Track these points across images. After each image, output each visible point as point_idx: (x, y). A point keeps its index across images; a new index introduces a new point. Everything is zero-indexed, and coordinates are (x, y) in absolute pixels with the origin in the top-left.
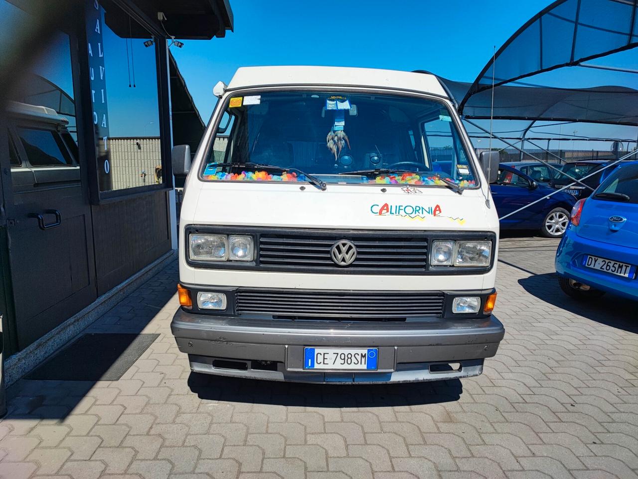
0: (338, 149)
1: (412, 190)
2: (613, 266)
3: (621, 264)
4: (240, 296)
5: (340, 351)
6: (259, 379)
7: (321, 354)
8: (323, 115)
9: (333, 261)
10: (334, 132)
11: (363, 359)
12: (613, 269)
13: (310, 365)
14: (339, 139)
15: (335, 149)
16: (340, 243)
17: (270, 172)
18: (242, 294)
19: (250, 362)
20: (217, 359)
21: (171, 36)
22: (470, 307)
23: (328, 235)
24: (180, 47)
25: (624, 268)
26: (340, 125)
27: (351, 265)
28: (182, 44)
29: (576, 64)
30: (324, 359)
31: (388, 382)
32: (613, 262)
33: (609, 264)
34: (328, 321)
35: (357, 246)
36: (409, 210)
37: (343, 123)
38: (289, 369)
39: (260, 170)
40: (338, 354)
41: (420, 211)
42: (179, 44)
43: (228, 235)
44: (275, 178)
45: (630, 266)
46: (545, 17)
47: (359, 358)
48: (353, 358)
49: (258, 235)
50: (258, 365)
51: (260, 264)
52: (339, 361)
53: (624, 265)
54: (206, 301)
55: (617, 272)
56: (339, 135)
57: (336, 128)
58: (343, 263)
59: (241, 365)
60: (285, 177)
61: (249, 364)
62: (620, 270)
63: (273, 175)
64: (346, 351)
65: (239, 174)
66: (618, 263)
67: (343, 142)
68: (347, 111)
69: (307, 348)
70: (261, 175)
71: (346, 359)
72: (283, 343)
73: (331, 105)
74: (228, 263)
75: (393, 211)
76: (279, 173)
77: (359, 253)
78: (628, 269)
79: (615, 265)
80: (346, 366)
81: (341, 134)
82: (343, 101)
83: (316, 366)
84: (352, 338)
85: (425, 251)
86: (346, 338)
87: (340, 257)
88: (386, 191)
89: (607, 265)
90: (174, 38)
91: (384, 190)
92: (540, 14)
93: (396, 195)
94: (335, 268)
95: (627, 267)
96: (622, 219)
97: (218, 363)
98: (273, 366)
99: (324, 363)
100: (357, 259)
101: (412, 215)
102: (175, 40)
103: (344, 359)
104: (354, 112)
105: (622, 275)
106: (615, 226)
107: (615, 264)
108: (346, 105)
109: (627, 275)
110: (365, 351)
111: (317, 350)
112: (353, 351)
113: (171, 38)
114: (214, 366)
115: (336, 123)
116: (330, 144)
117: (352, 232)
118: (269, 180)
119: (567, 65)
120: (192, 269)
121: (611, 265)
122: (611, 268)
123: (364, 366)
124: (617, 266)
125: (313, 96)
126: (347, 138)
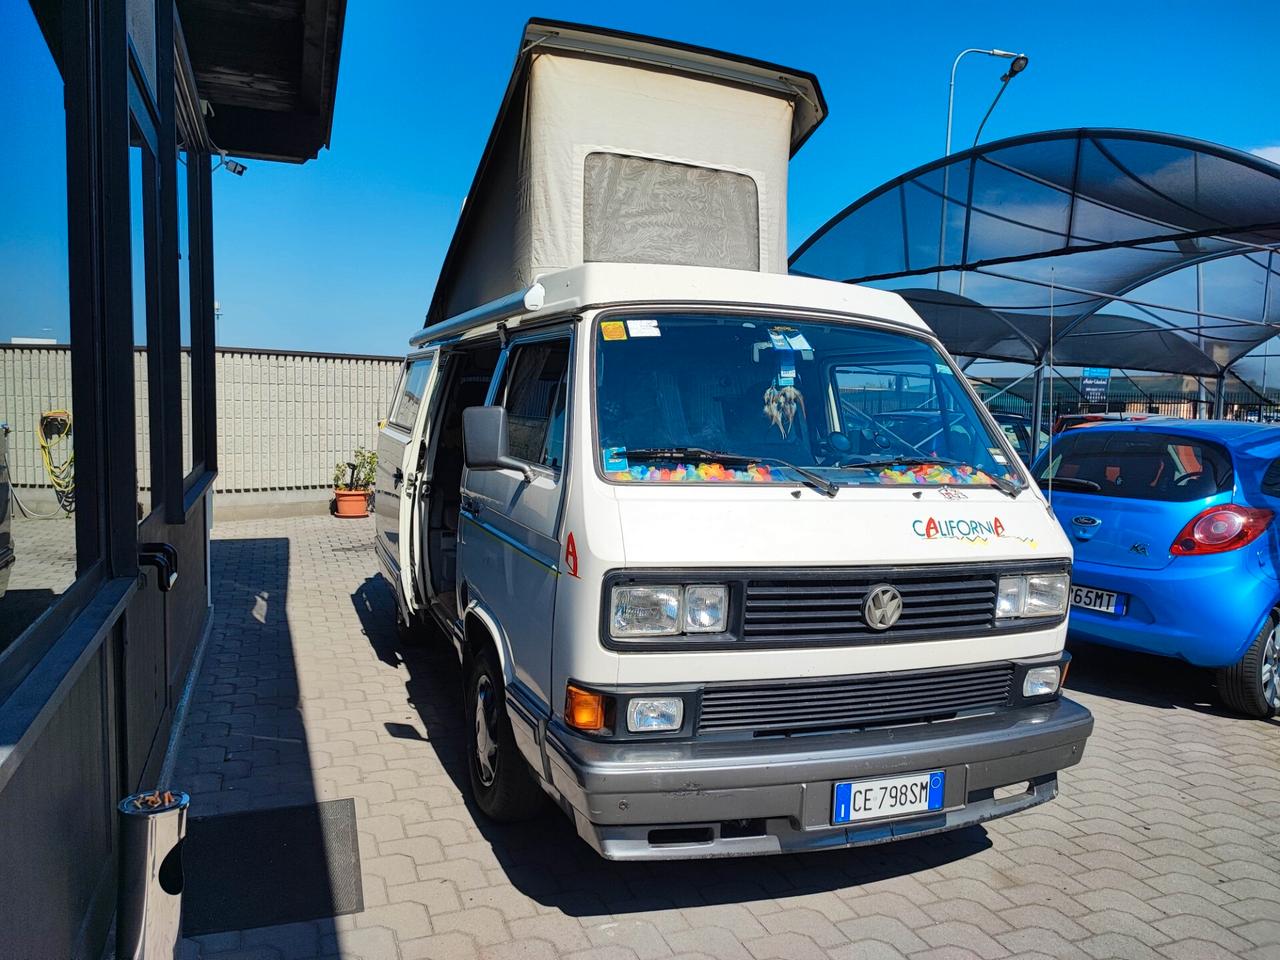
0: (785, 419)
1: (953, 493)
2: (1087, 596)
3: (1100, 592)
4: (706, 700)
5: (889, 783)
6: (736, 855)
7: (861, 792)
8: (756, 358)
10: (779, 388)
11: (924, 793)
12: (1088, 601)
13: (843, 815)
14: (788, 401)
15: (778, 416)
16: (878, 589)
17: (727, 464)
18: (712, 696)
19: (719, 825)
20: (657, 828)
21: (220, 151)
22: (1047, 684)
23: (853, 578)
24: (240, 173)
25: (1106, 598)
26: (788, 375)
27: (893, 628)
28: (244, 168)
29: (972, 268)
30: (866, 800)
31: (943, 829)
32: (1085, 590)
33: (1079, 593)
35: (903, 594)
36: (964, 528)
37: (792, 374)
38: (809, 829)
39: (709, 461)
40: (886, 788)
41: (978, 529)
42: (239, 169)
43: (684, 585)
44: (739, 475)
45: (1115, 595)
46: (908, 185)
47: (917, 790)
48: (909, 793)
49: (745, 582)
50: (732, 829)
51: (742, 633)
52: (889, 801)
53: (1105, 593)
54: (642, 717)
55: (1095, 606)
56: (788, 394)
57: (782, 382)
58: (881, 626)
59: (701, 834)
60: (753, 473)
61: (717, 828)
62: (1098, 602)
63: (736, 470)
64: (899, 782)
65: (673, 468)
66: (1095, 591)
67: (794, 406)
68: (798, 353)
69: (837, 787)
70: (715, 470)
71: (898, 796)
72: (799, 780)
73: (778, 341)
74: (685, 639)
75: (945, 531)
76: (740, 465)
77: (905, 605)
78: (1113, 600)
79: (1089, 595)
80: (899, 810)
81: (792, 392)
82: (792, 335)
83: (854, 816)
84: (909, 758)
85: (992, 595)
86: (899, 759)
87: (878, 613)
88: (922, 496)
89: (1076, 595)
90: (227, 155)
91: (917, 495)
92: (901, 180)
93: (934, 503)
94: (870, 635)
95: (1110, 596)
96: (1094, 522)
97: (657, 837)
98: (755, 827)
99: (865, 809)
100: (902, 617)
101: (971, 536)
102: (227, 159)
103: (896, 797)
104: (808, 356)
105: (1104, 609)
106: (1085, 532)
107: (1088, 592)
108: (800, 343)
109: (1111, 610)
110: (925, 778)
111: (856, 787)
112: (908, 780)
113: (219, 154)
114: (650, 842)
115: (783, 374)
116: (772, 409)
117: (896, 569)
118: (732, 479)
119: (956, 268)
120: (614, 655)
121: (1083, 594)
122: (1084, 599)
123: (923, 806)
124: (1093, 596)
125: (745, 325)
126: (801, 399)
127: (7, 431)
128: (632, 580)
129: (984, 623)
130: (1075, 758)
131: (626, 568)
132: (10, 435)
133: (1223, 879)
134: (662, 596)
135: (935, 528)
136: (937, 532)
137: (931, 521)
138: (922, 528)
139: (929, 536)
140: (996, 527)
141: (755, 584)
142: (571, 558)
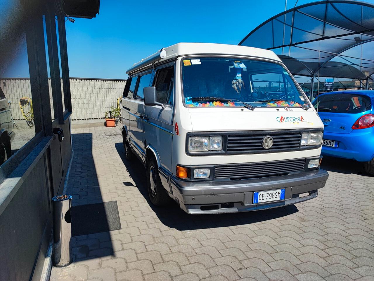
0: (238, 89)
1: (288, 109)
2: (326, 142)
3: (330, 141)
4: (216, 169)
5: (269, 192)
6: (225, 213)
7: (261, 195)
8: (230, 71)
9: (263, 147)
10: (236, 80)
11: (279, 195)
12: (327, 144)
13: (256, 201)
14: (239, 83)
15: (236, 88)
16: (266, 137)
17: (222, 102)
18: (218, 168)
19: (220, 204)
20: (203, 205)
21: (67, 15)
22: (315, 165)
23: (259, 134)
24: (73, 22)
25: (332, 143)
26: (239, 76)
27: (271, 148)
28: (74, 20)
29: (293, 45)
30: (262, 197)
31: (285, 206)
32: (326, 141)
33: (324, 141)
34: (258, 178)
35: (274, 139)
36: (292, 119)
37: (240, 75)
38: (246, 205)
39: (216, 101)
40: (268, 194)
41: (296, 119)
42: (73, 21)
43: (209, 137)
44: (225, 105)
45: (335, 142)
46: (274, 20)
47: (277, 194)
48: (275, 195)
49: (227, 135)
50: (224, 205)
51: (227, 150)
52: (269, 197)
53: (332, 141)
54: (198, 174)
55: (329, 145)
56: (239, 81)
57: (237, 78)
58: (267, 148)
59: (216, 207)
60: (230, 104)
61: (220, 205)
62: (330, 144)
63: (224, 103)
64: (272, 192)
65: (206, 103)
66: (329, 141)
67: (241, 85)
68: (242, 69)
69: (254, 193)
70: (218, 103)
71: (272, 196)
72: (243, 191)
73: (236, 65)
74: (210, 152)
75: (286, 120)
76: (226, 102)
77: (274, 142)
78: (334, 143)
79: (327, 142)
80: (272, 200)
81: (240, 81)
82: (240, 63)
83: (259, 201)
84: (275, 185)
85: (300, 139)
86: (272, 185)
87: (266, 144)
88: (279, 110)
90: (69, 16)
91: (278, 110)
92: (272, 19)
93: (283, 112)
94: (263, 150)
95: (333, 142)
96: (329, 120)
97: (203, 208)
98: (231, 205)
99: (262, 199)
100: (273, 145)
101: (294, 122)
102: (69, 18)
103: (271, 196)
104: (245, 70)
105: (331, 146)
106: (326, 123)
107: (327, 141)
108: (243, 66)
109: (334, 146)
110: (280, 191)
111: (260, 193)
112: (275, 191)
113: (67, 16)
114: (201, 210)
115: (238, 75)
116: (234, 86)
117: (271, 131)
118: (223, 106)
119: (289, 45)
120: (190, 157)
121: (325, 142)
122: (325, 143)
123: (279, 199)
124: (328, 142)
125: (226, 61)
126: (243, 83)
127: (10, 104)
128: (195, 135)
129: (297, 147)
130: (323, 186)
131: (193, 132)
132: (11, 105)
133: (366, 219)
134: (204, 140)
135: (283, 119)
136: (284, 120)
137: (282, 117)
138: (279, 119)
139: (281, 121)
140: (301, 119)
141: (230, 136)
142: (176, 130)
